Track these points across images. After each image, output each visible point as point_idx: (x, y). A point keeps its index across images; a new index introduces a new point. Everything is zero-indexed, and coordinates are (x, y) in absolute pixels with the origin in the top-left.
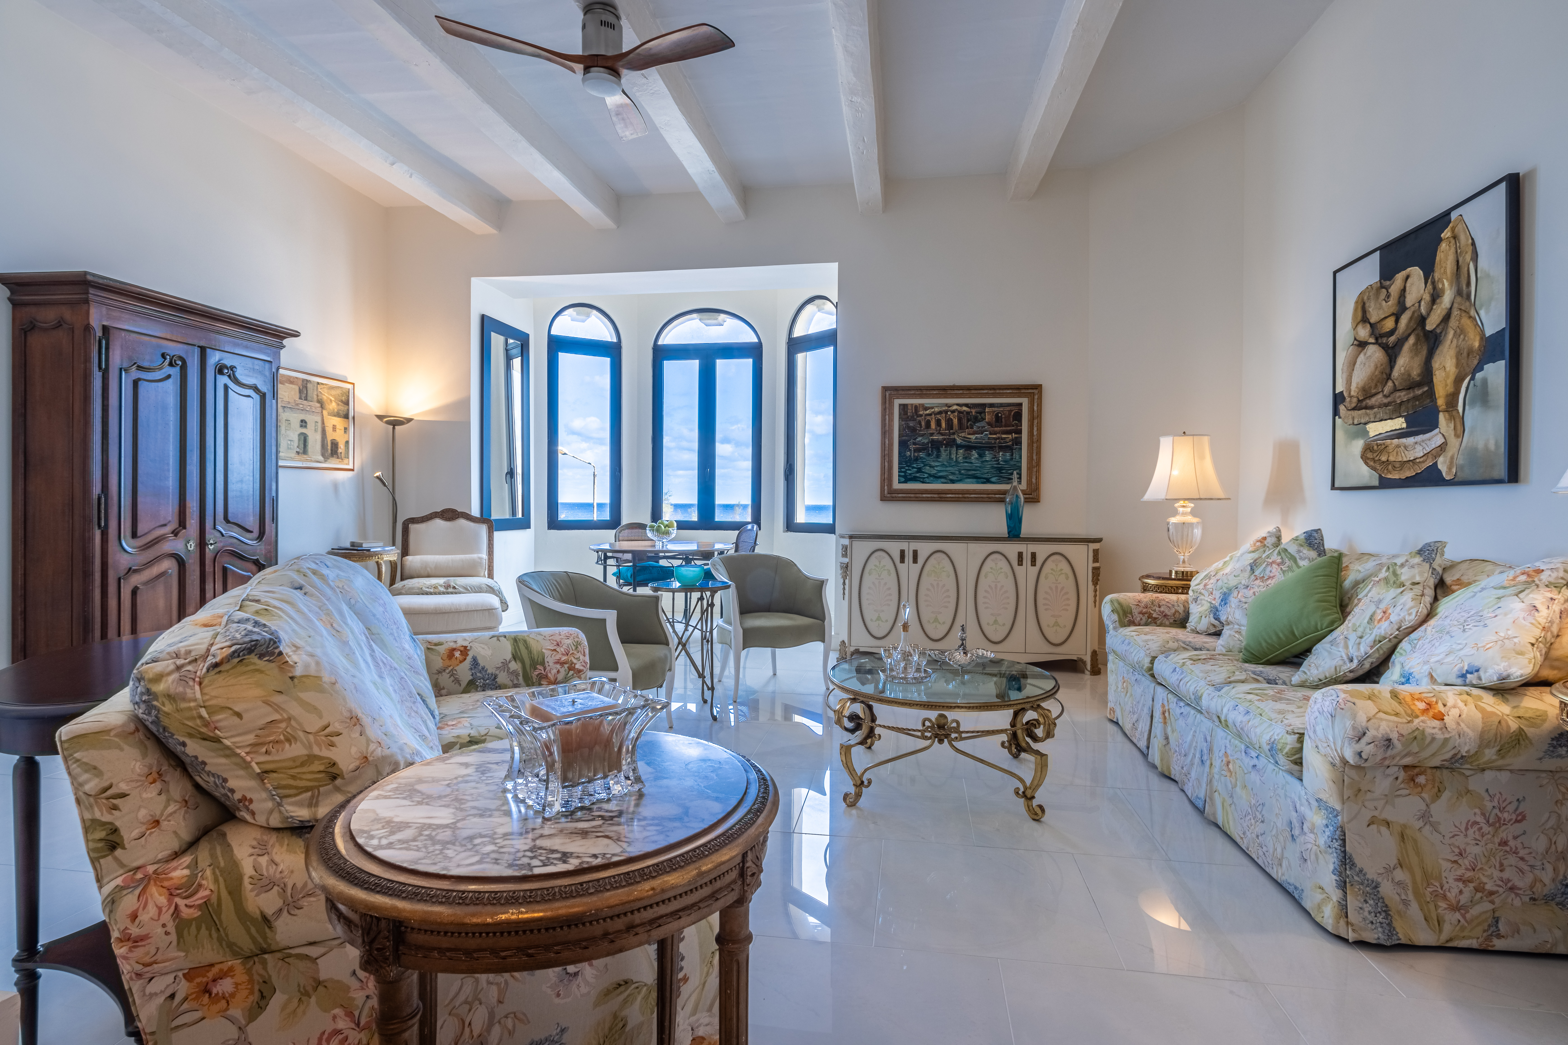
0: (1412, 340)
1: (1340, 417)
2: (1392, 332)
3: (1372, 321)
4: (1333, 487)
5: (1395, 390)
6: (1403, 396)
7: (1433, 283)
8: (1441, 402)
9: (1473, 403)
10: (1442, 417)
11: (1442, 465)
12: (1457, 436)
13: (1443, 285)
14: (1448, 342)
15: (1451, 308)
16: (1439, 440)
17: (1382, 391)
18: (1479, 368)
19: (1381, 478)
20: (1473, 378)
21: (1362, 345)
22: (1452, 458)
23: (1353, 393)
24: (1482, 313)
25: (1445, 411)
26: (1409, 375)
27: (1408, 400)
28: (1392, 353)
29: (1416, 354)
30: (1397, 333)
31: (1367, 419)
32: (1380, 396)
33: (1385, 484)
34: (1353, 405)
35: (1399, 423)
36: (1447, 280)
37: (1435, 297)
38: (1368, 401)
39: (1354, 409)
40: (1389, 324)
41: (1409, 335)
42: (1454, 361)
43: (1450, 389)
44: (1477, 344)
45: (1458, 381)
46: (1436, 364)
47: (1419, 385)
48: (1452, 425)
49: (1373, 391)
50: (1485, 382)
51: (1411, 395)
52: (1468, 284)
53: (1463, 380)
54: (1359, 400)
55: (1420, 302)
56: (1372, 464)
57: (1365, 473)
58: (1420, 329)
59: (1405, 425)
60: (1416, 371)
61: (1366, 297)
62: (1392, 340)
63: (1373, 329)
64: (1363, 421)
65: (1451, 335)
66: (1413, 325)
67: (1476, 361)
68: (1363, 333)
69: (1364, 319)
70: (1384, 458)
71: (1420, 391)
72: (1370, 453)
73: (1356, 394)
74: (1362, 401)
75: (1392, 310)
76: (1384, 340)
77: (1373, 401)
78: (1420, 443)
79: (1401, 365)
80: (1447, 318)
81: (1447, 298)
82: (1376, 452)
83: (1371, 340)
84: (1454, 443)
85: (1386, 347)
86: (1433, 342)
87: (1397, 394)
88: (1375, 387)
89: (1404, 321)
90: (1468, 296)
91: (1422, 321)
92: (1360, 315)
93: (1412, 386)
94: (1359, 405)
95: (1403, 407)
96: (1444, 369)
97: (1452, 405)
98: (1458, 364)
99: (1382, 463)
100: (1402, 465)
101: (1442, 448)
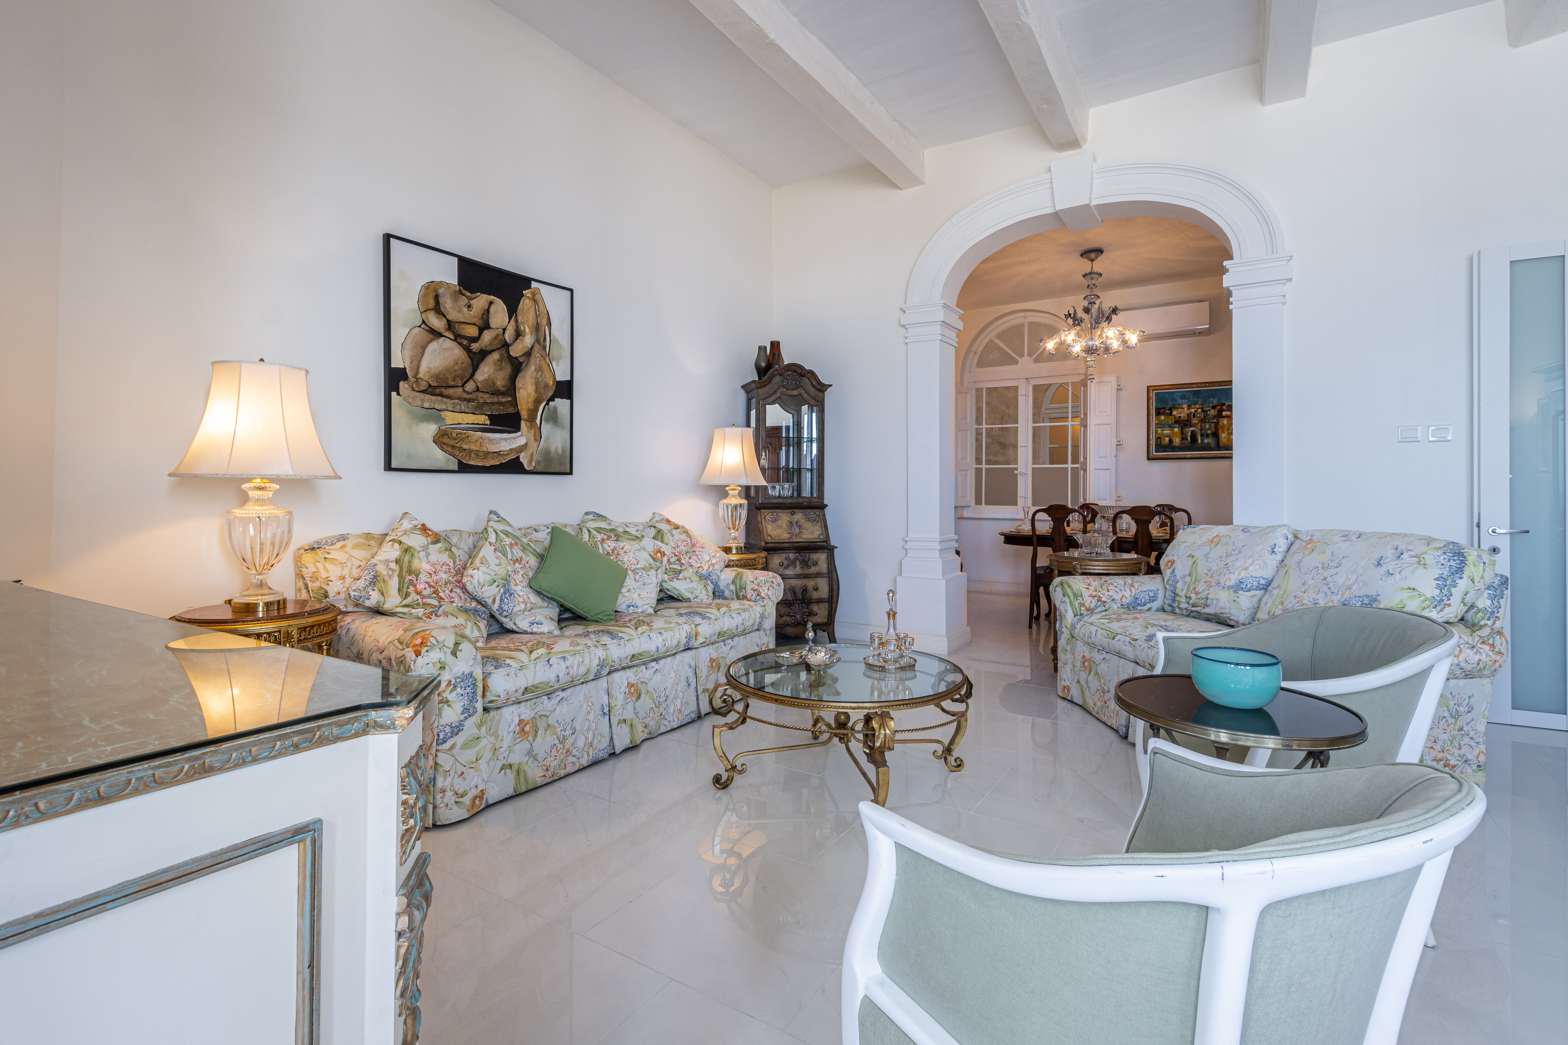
0: (495, 356)
1: (398, 394)
2: (475, 340)
3: (450, 317)
4: (388, 467)
5: (478, 389)
6: (488, 398)
7: (517, 321)
8: (524, 414)
9: (548, 420)
10: (522, 424)
11: (524, 459)
12: (536, 440)
13: (525, 328)
15: (532, 348)
16: (522, 441)
17: (463, 386)
18: (552, 399)
19: (460, 463)
20: (547, 404)
21: (436, 334)
22: (532, 455)
23: (420, 375)
24: (554, 363)
25: (525, 420)
26: (494, 383)
27: (492, 403)
28: (477, 358)
29: (501, 369)
30: (480, 342)
31: (444, 407)
32: (460, 389)
33: (464, 468)
34: (422, 388)
35: (483, 419)
36: (528, 327)
37: (518, 334)
38: (443, 390)
39: (423, 391)
40: (473, 331)
41: (494, 351)
42: (534, 387)
43: (531, 406)
44: (551, 383)
45: (537, 402)
46: (519, 383)
47: (504, 394)
48: (533, 432)
49: (451, 383)
50: (555, 409)
51: (495, 400)
52: (545, 340)
53: (541, 403)
54: (430, 386)
55: (504, 330)
56: (449, 449)
57: (439, 457)
58: (503, 351)
59: (488, 422)
60: (501, 382)
61: (441, 291)
62: (475, 346)
63: (450, 325)
64: (436, 406)
65: (533, 368)
66: (496, 345)
67: (550, 394)
68: (437, 323)
69: (438, 309)
70: (465, 447)
71: (504, 400)
72: (442, 439)
73: (426, 378)
74: (435, 387)
75: (474, 320)
76: (465, 342)
77: (451, 391)
78: (505, 439)
79: (486, 371)
80: (528, 354)
81: (528, 340)
82: (455, 439)
83: (447, 334)
84: (533, 445)
85: (467, 349)
86: (517, 367)
87: (481, 395)
88: (454, 380)
89: (487, 336)
90: (544, 348)
91: (506, 346)
92: (432, 304)
93: (496, 393)
94: (430, 390)
95: (486, 408)
96: (526, 391)
97: (532, 418)
98: (536, 391)
99: (462, 450)
100: (487, 454)
101: (523, 448)
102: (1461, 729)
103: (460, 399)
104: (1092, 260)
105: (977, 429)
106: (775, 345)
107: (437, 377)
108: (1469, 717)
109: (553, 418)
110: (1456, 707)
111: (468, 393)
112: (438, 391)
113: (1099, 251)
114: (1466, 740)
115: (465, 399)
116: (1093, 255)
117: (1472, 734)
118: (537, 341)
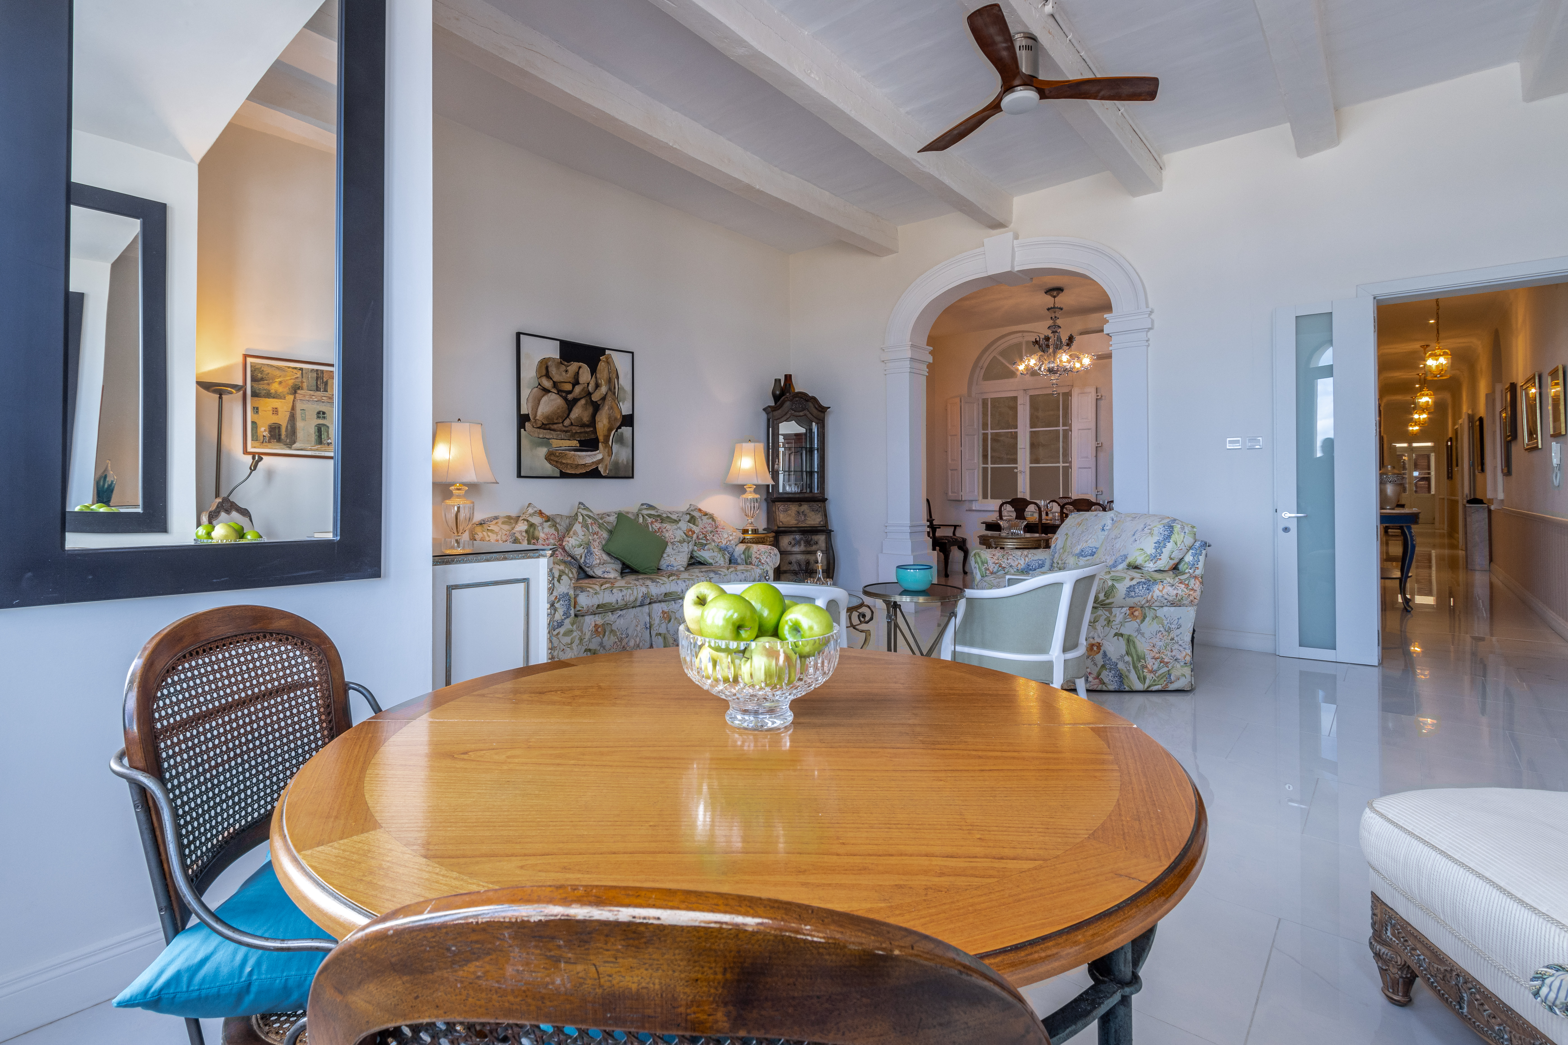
0: (583, 402)
1: (525, 430)
2: (570, 392)
3: (555, 380)
4: (519, 475)
5: (572, 424)
6: (578, 429)
7: (596, 378)
8: (601, 438)
9: (617, 442)
10: (600, 445)
11: (601, 469)
12: (609, 455)
13: (601, 381)
14: (605, 411)
15: (606, 395)
16: (600, 457)
17: (563, 422)
18: (619, 427)
19: (561, 472)
20: (616, 431)
21: (546, 391)
22: (606, 465)
23: (537, 418)
24: (621, 403)
25: (602, 443)
26: (582, 420)
27: (581, 433)
28: (571, 404)
29: (586, 409)
30: (573, 393)
31: (551, 437)
32: (561, 425)
33: (564, 475)
34: (539, 426)
35: (575, 443)
36: (604, 380)
37: (597, 386)
38: (551, 426)
39: (539, 428)
40: (568, 387)
41: (582, 398)
42: (608, 420)
43: (606, 433)
44: (619, 417)
45: (610, 430)
46: (598, 418)
47: (588, 426)
48: (607, 450)
49: (556, 421)
50: (622, 434)
51: (583, 430)
52: (615, 388)
53: (612, 430)
54: (543, 424)
55: (588, 384)
56: (555, 463)
57: (548, 468)
58: (588, 398)
59: (578, 445)
60: (586, 419)
61: (549, 364)
62: (570, 397)
63: (555, 384)
64: (547, 437)
65: (606, 408)
66: (584, 394)
67: (618, 424)
68: (547, 384)
69: (548, 376)
70: (564, 461)
71: (588, 430)
72: (550, 457)
73: (541, 419)
74: (546, 425)
75: (570, 380)
76: (564, 394)
77: (555, 426)
78: (589, 456)
79: (576, 412)
80: (604, 399)
81: (604, 389)
82: (558, 457)
83: (553, 390)
84: (607, 459)
85: (565, 399)
86: (596, 407)
87: (574, 427)
88: (557, 419)
89: (578, 389)
90: (614, 393)
91: (589, 394)
92: (544, 372)
93: (583, 425)
94: (543, 427)
95: (577, 436)
96: (602, 422)
97: (606, 441)
98: (609, 422)
99: (562, 463)
100: (577, 466)
101: (601, 461)
102: (1172, 639)
103: (561, 431)
104: (1055, 297)
105: (984, 434)
106: (788, 378)
107: (547, 418)
108: (1178, 631)
109: (620, 440)
110: (1169, 625)
111: (566, 427)
112: (548, 426)
113: (1060, 290)
114: (1176, 646)
115: (564, 431)
116: (1055, 293)
117: (1180, 642)
118: (610, 389)
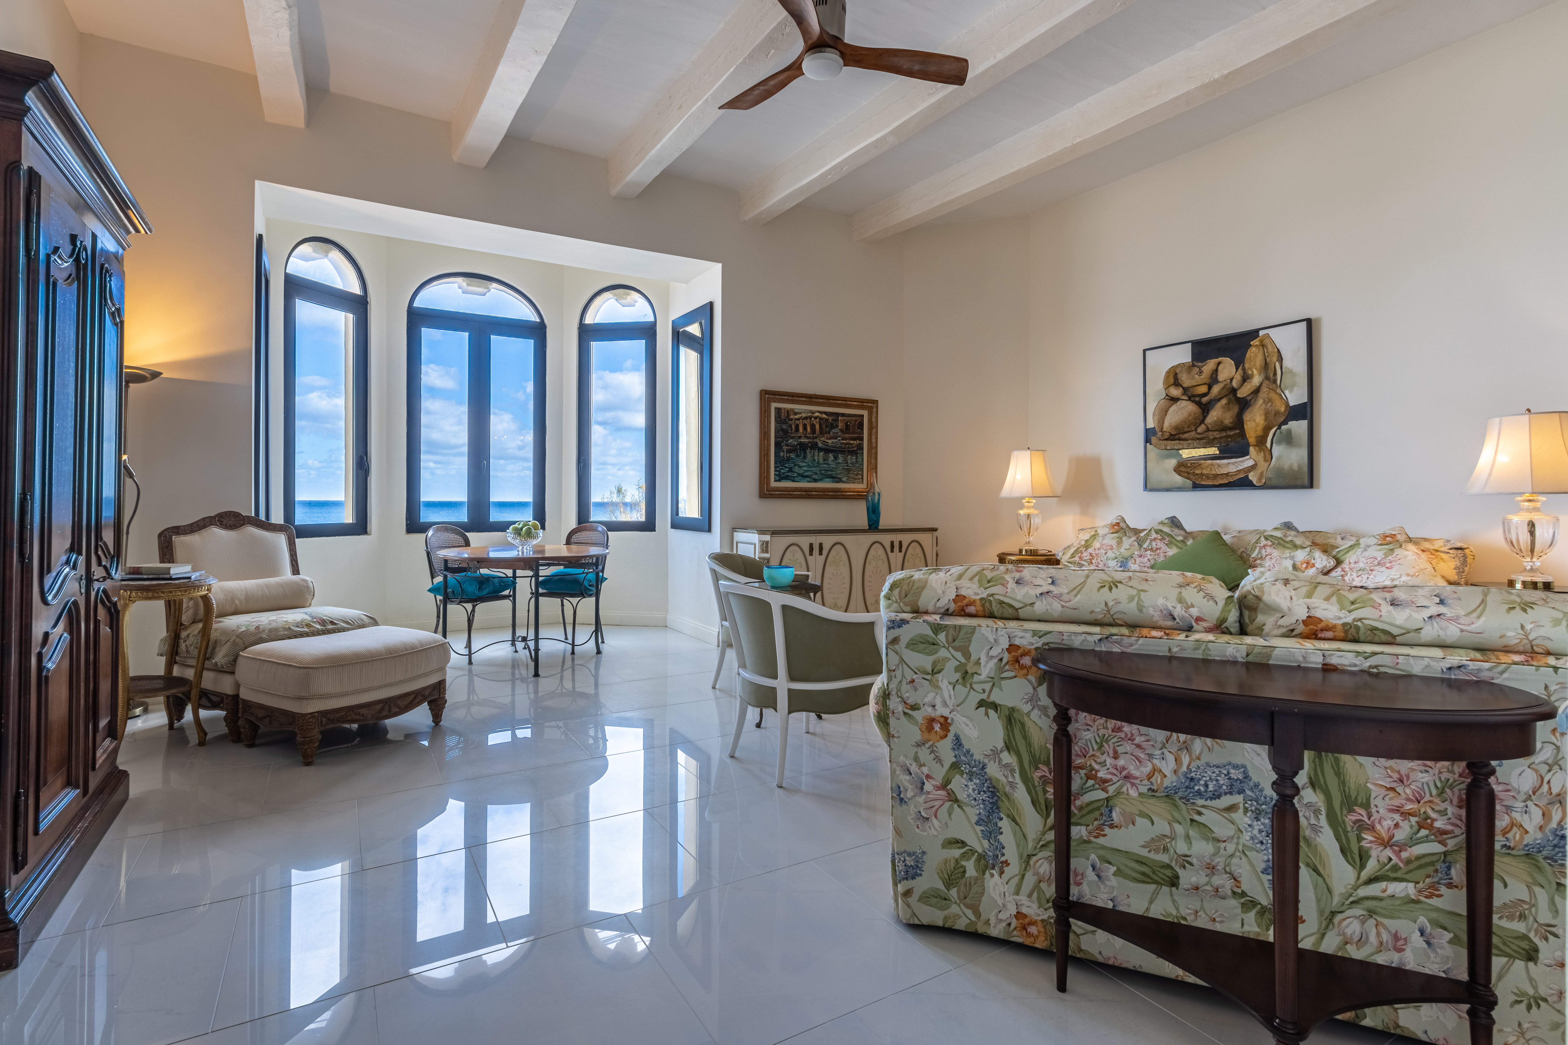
1: (1151, 444)
2: (1205, 395)
3: (1185, 385)
4: (1146, 488)
5: (1208, 430)
6: (1217, 435)
9: (1279, 442)
10: (1252, 449)
11: (1253, 477)
12: (1265, 460)
13: (1253, 371)
14: (1258, 406)
15: (1260, 386)
16: (1251, 463)
17: (1196, 430)
18: (1285, 422)
19: (1194, 483)
21: (1174, 400)
23: (1164, 429)
24: (1287, 392)
25: (1254, 446)
26: (1222, 422)
27: (1221, 438)
29: (1229, 409)
30: (1209, 395)
31: (1181, 447)
32: (1194, 433)
34: (1165, 437)
35: (1213, 451)
36: (1256, 369)
37: (1246, 378)
38: (1181, 435)
39: (1166, 440)
40: (1203, 389)
41: (1222, 398)
42: (1263, 417)
44: (1283, 409)
45: (1267, 429)
47: (1231, 429)
48: (1262, 454)
49: (1186, 430)
50: (1290, 431)
51: (1224, 434)
52: (1275, 374)
53: (1271, 429)
54: (1171, 435)
55: (1232, 380)
56: (1186, 475)
57: (1178, 480)
58: (1231, 396)
59: (1218, 452)
61: (1178, 371)
62: (1205, 400)
63: (1185, 390)
64: (1175, 447)
65: (1260, 401)
66: (1225, 392)
67: (1282, 419)
68: (1175, 392)
69: (1177, 383)
70: (1197, 472)
71: (1232, 433)
72: (1182, 468)
73: (1168, 430)
74: (1175, 435)
75: (1204, 381)
76: (1197, 399)
77: (1186, 436)
78: (1233, 464)
79: (1214, 415)
80: (1257, 391)
81: (1256, 380)
82: (1189, 467)
83: (1183, 397)
84: (1263, 466)
85: (1199, 404)
86: (1244, 405)
87: (1211, 433)
88: (1189, 426)
89: (1216, 389)
90: (1275, 381)
91: (1234, 391)
92: (1172, 381)
93: (1224, 429)
94: (1172, 437)
95: (1216, 442)
96: (1254, 421)
98: (1266, 420)
99: (1195, 474)
100: (1216, 476)
101: (1253, 468)
103: (1193, 439)
107: (1176, 428)
109: (1289, 440)
111: (1199, 434)
112: (1177, 437)
115: (1198, 439)
118: (1267, 378)
